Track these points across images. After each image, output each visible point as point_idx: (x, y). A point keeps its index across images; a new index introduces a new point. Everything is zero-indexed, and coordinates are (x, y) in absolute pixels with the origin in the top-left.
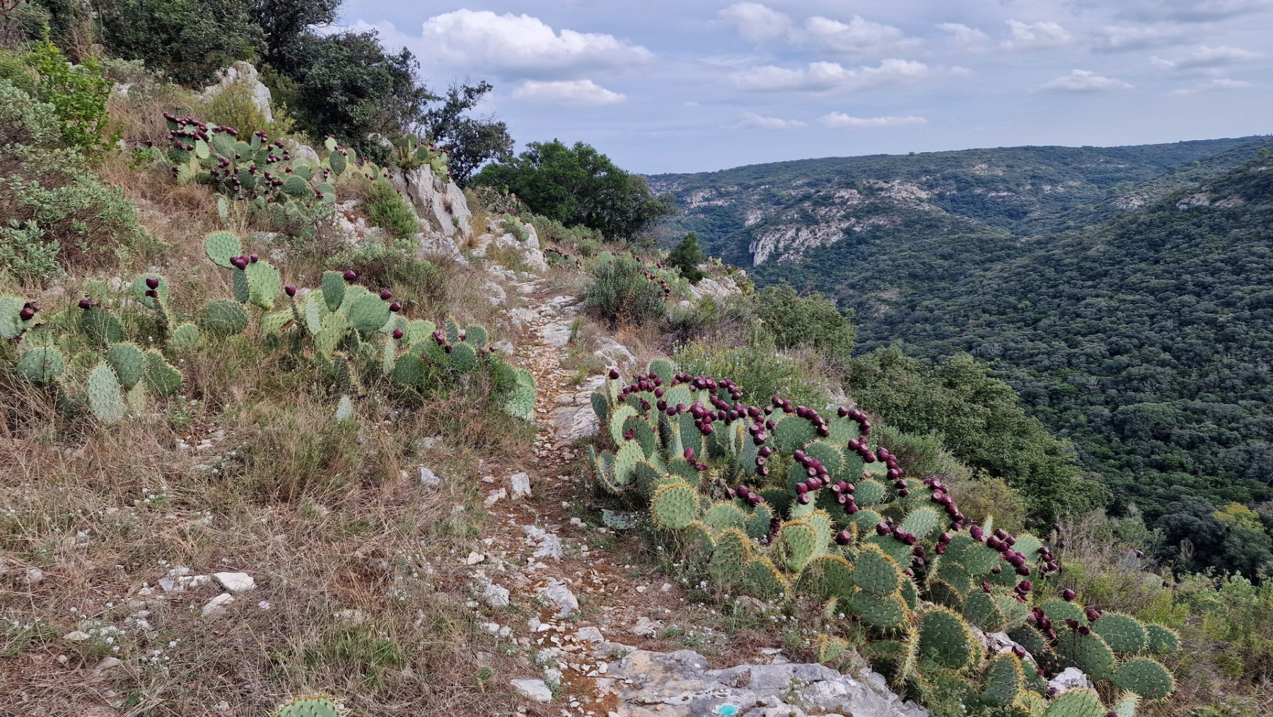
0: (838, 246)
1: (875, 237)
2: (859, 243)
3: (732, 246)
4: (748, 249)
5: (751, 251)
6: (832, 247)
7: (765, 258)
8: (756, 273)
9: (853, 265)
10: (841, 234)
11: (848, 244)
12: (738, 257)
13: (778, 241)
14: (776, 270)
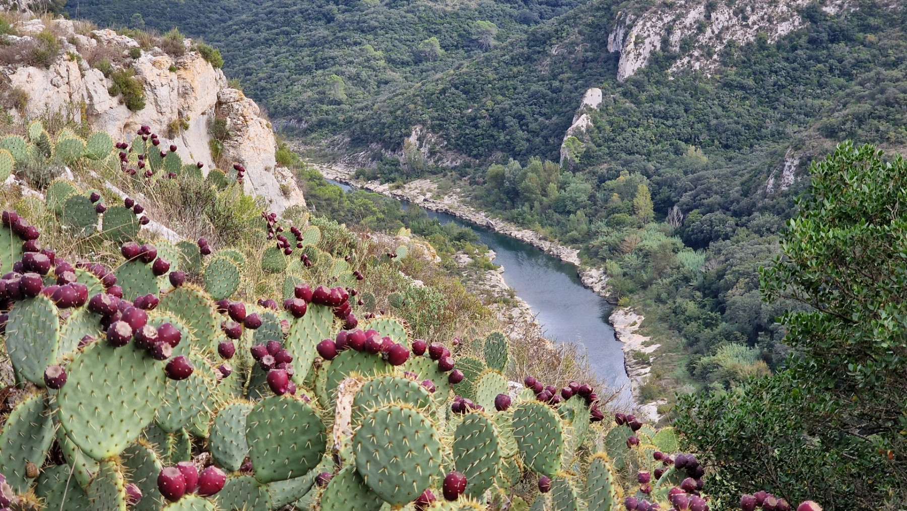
0: (790, 43)
1: (866, 28)
2: (834, 38)
3: (573, 35)
4: (605, 44)
5: (612, 49)
6: (779, 46)
7: (641, 64)
8: (624, 94)
9: (820, 86)
10: (797, 20)
11: (812, 41)
12: (586, 61)
13: (669, 30)
14: (666, 90)
